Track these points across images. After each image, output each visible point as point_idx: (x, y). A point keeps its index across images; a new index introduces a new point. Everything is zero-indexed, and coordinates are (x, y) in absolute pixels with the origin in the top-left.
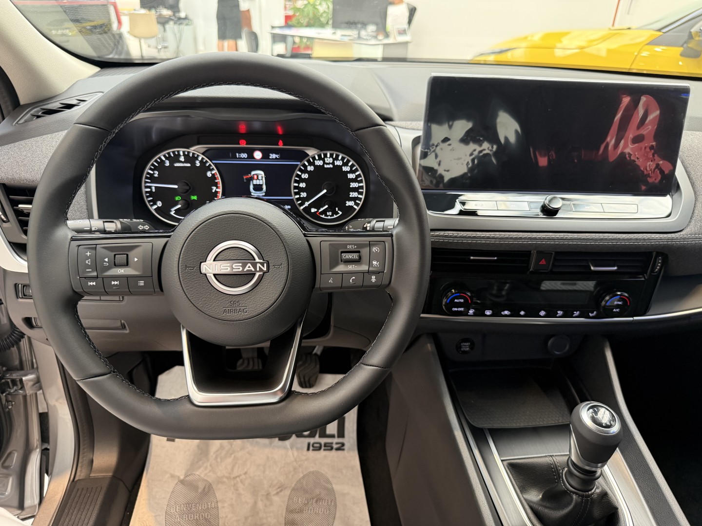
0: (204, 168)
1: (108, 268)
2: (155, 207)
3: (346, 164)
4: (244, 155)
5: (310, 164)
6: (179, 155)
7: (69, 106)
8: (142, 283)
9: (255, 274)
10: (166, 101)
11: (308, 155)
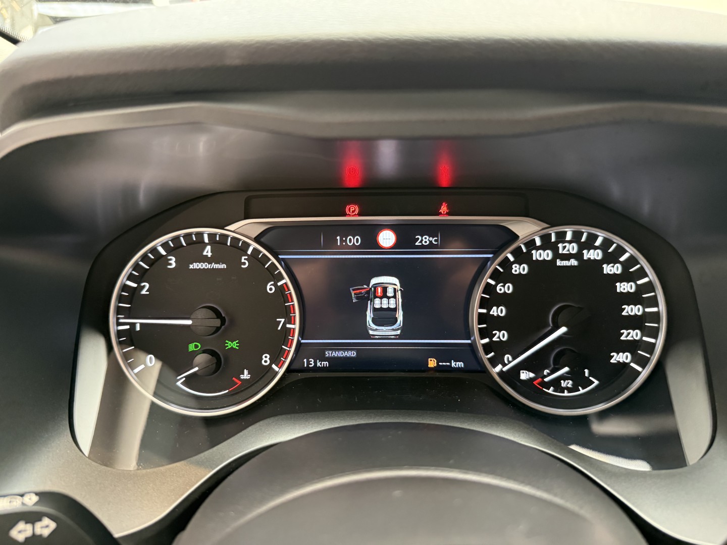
0: (260, 272)
3: (611, 258)
4: (354, 240)
5: (522, 258)
6: (200, 243)
11: (515, 237)
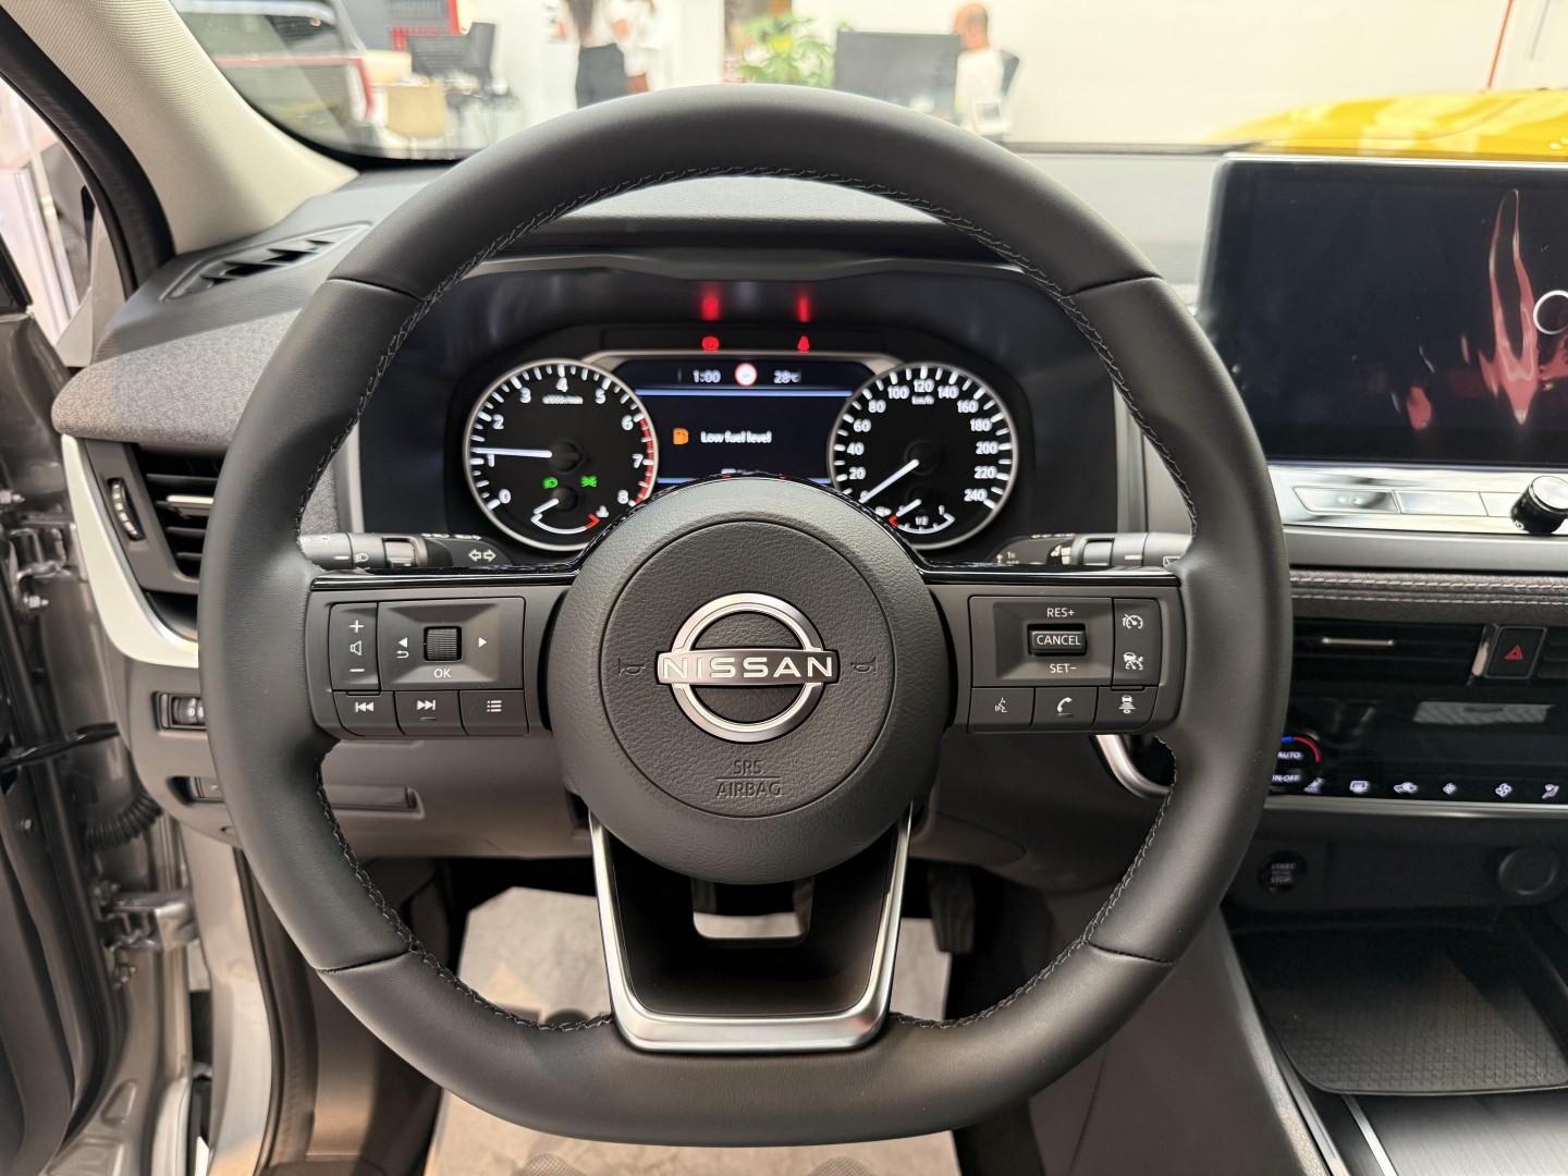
0: (617, 407)
1: (409, 666)
2: (495, 504)
3: (966, 395)
4: (713, 376)
5: (879, 395)
6: (556, 377)
7: (291, 256)
8: (495, 706)
9: (800, 687)
10: (544, 228)
11: (872, 374)
